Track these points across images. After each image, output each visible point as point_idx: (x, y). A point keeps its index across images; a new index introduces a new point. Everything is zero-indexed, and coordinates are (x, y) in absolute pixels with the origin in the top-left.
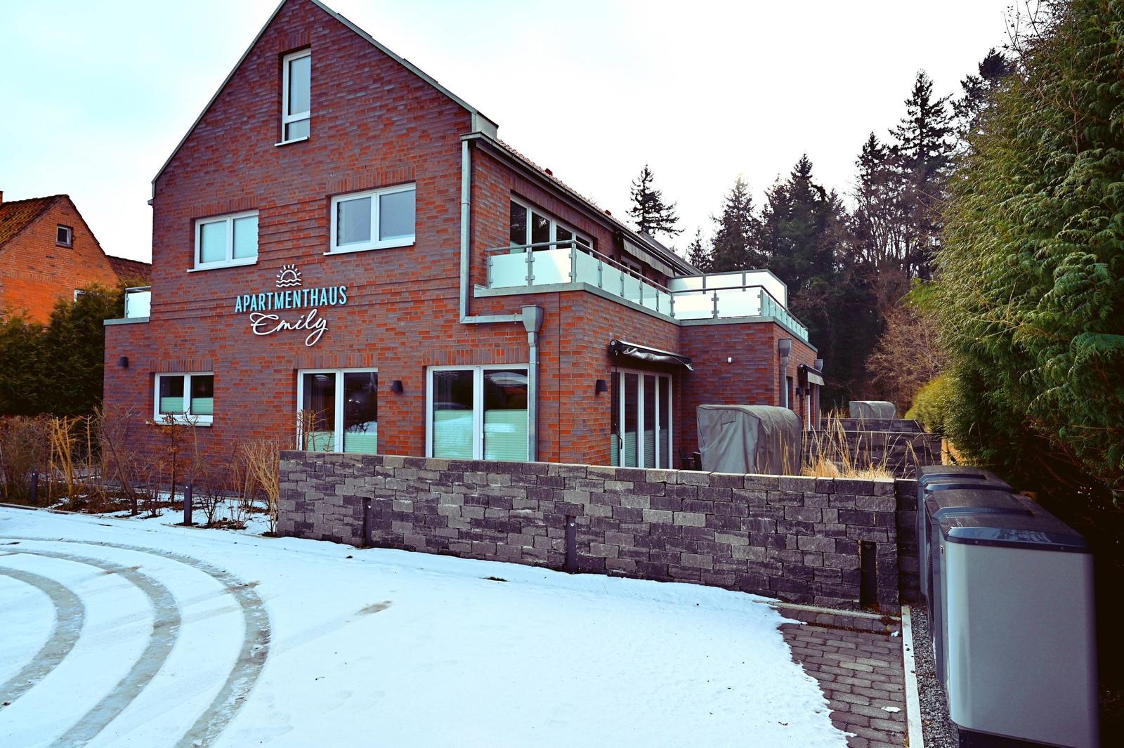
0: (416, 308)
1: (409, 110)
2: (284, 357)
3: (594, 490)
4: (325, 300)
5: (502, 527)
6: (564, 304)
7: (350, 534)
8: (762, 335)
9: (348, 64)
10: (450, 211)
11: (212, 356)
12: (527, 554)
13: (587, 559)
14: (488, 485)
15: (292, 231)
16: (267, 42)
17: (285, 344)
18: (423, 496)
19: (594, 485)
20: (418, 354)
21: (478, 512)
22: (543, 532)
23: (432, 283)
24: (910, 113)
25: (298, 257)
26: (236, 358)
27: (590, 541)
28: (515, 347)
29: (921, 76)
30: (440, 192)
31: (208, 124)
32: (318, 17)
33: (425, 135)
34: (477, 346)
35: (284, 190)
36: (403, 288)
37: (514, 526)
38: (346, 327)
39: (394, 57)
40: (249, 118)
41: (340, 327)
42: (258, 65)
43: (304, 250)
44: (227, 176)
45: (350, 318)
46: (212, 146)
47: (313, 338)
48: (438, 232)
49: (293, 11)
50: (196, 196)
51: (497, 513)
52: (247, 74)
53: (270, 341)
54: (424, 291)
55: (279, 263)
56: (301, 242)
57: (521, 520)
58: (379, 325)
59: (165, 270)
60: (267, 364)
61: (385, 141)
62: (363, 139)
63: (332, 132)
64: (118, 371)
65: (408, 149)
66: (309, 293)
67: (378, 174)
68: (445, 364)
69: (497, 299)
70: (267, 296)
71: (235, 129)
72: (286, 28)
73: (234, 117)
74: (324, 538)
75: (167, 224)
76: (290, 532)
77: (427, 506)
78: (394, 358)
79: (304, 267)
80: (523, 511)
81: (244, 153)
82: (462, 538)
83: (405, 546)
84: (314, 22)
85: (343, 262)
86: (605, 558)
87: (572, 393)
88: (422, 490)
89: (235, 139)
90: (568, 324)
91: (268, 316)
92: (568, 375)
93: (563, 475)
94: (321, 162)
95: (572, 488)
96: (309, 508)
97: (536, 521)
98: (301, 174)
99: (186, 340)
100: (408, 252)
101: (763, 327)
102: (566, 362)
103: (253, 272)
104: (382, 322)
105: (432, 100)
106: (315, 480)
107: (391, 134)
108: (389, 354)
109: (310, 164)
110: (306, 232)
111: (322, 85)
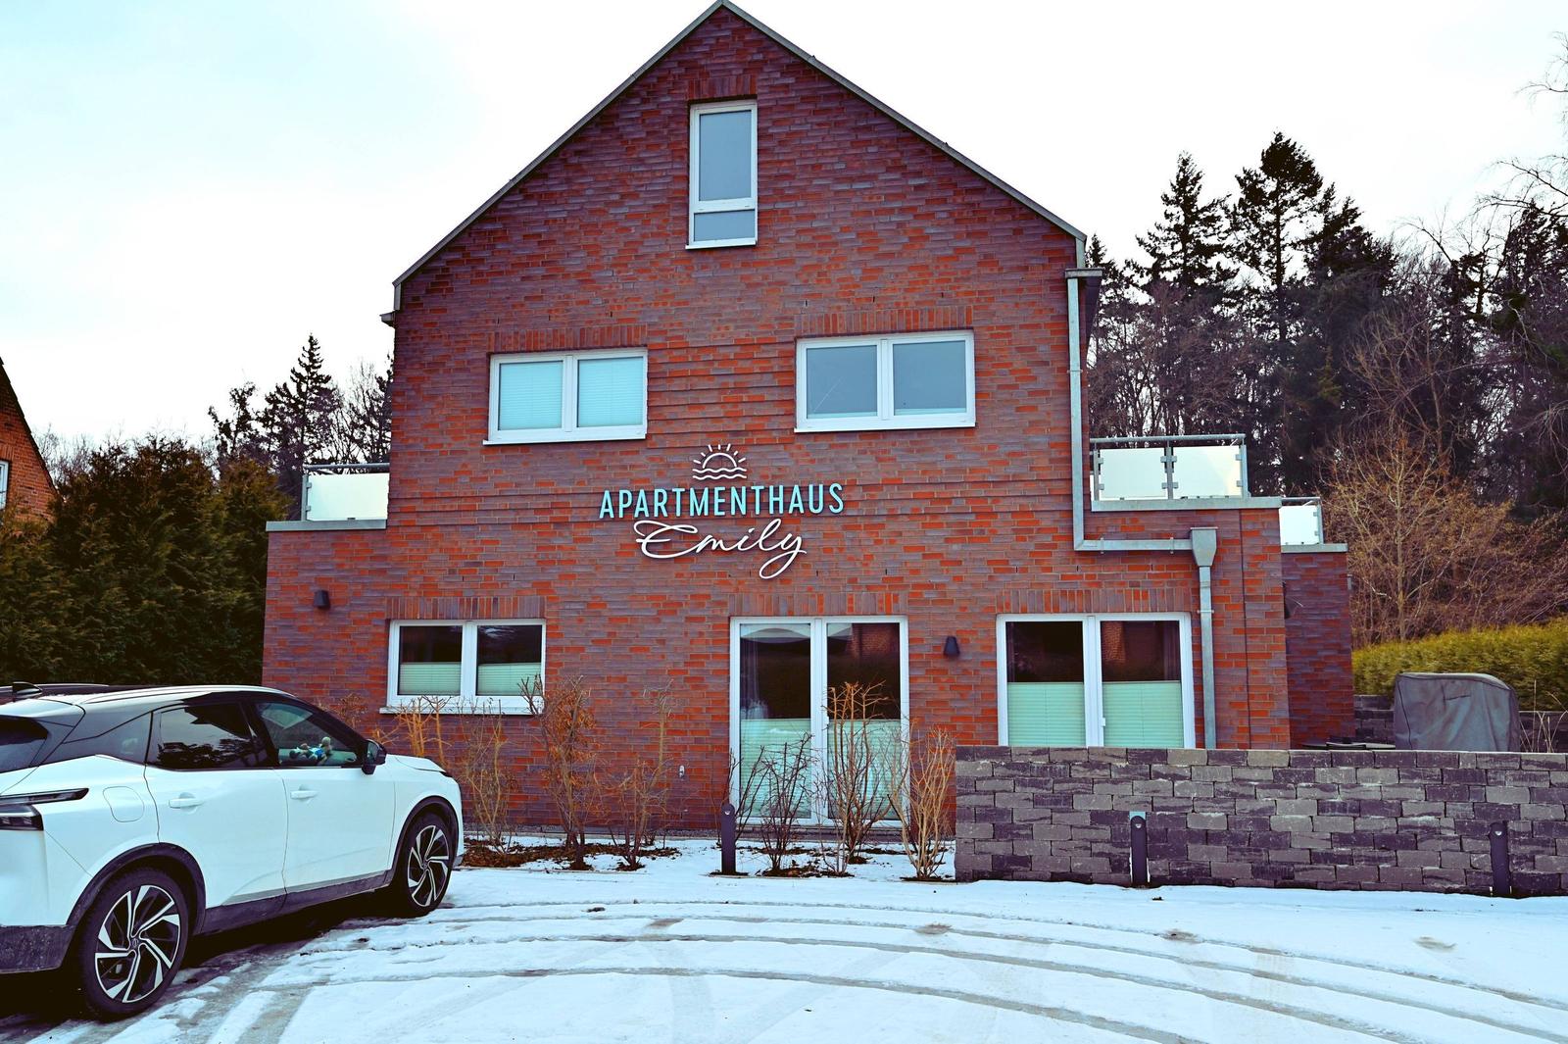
0: (981, 524)
1: (957, 221)
2: (708, 596)
3: (1536, 785)
4: (800, 505)
5: (1387, 842)
6: (1249, 527)
7: (1107, 868)
8: (1330, 570)
9: (834, 136)
10: (1040, 379)
11: (539, 592)
12: (1431, 877)
13: (1532, 878)
14: (1358, 785)
15: (722, 389)
16: (661, 79)
17: (713, 574)
18: (1243, 805)
19: (1536, 779)
20: (987, 595)
21: (1345, 824)
22: (1457, 846)
23: (1011, 486)
24: (1167, 216)
25: (737, 433)
26: (599, 596)
27: (1534, 853)
28: (1166, 587)
29: (1185, 163)
30: (1020, 349)
31: (528, 197)
32: (771, 56)
33: (988, 261)
34: (1098, 584)
35: (705, 322)
36: (957, 492)
37: (1410, 839)
38: (841, 550)
39: (927, 138)
40: (623, 196)
41: (828, 550)
42: (643, 113)
43: (748, 421)
44: (572, 287)
45: (849, 535)
46: (539, 235)
47: (772, 567)
48: (1018, 409)
49: (718, 38)
50: (502, 316)
51: (1377, 823)
52: (617, 124)
53: (679, 568)
54: (996, 499)
55: (698, 440)
56: (744, 409)
57: (1419, 831)
58: (907, 549)
59: (426, 439)
60: (671, 608)
61: (911, 262)
62: (869, 256)
63: (806, 239)
64: (303, 615)
65: (957, 280)
66: (763, 492)
67: (900, 312)
68: (1039, 612)
69: (1132, 515)
70: (671, 495)
71: (592, 212)
72: (703, 62)
73: (588, 192)
74: (1055, 878)
75: (429, 358)
76: (984, 872)
77: (1254, 820)
78: (941, 601)
79: (749, 449)
80: (1421, 818)
81: (615, 252)
82: (1319, 862)
83: (1215, 879)
84: (764, 62)
85: (832, 446)
86: (1560, 874)
87: (1268, 655)
88: (1243, 796)
89: (591, 229)
90: (1256, 557)
91: (676, 527)
92: (1261, 631)
93: (1484, 767)
94: (783, 283)
95: (1501, 783)
96: (1023, 832)
97: (1443, 832)
98: (740, 299)
99: (480, 564)
100: (962, 437)
101: (1330, 559)
102: (1252, 611)
103: (637, 452)
104: (916, 543)
105: (1000, 211)
106: (1034, 790)
107: (922, 254)
108: (931, 595)
109: (758, 284)
110: (752, 393)
111: (781, 162)
